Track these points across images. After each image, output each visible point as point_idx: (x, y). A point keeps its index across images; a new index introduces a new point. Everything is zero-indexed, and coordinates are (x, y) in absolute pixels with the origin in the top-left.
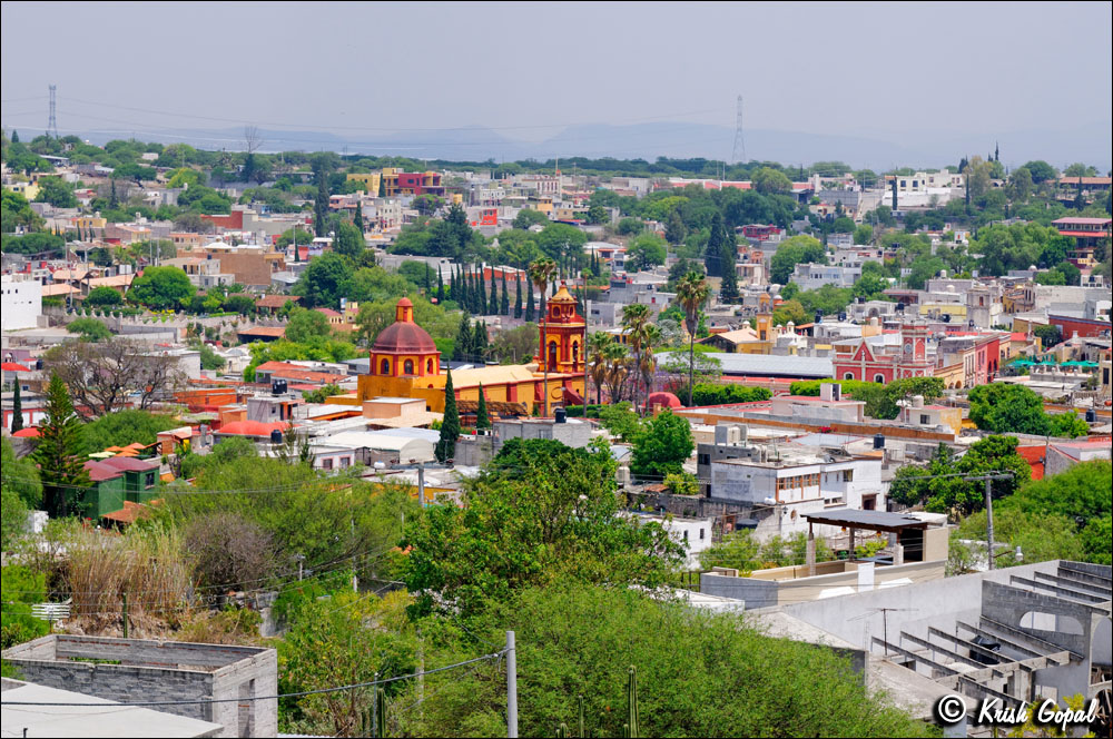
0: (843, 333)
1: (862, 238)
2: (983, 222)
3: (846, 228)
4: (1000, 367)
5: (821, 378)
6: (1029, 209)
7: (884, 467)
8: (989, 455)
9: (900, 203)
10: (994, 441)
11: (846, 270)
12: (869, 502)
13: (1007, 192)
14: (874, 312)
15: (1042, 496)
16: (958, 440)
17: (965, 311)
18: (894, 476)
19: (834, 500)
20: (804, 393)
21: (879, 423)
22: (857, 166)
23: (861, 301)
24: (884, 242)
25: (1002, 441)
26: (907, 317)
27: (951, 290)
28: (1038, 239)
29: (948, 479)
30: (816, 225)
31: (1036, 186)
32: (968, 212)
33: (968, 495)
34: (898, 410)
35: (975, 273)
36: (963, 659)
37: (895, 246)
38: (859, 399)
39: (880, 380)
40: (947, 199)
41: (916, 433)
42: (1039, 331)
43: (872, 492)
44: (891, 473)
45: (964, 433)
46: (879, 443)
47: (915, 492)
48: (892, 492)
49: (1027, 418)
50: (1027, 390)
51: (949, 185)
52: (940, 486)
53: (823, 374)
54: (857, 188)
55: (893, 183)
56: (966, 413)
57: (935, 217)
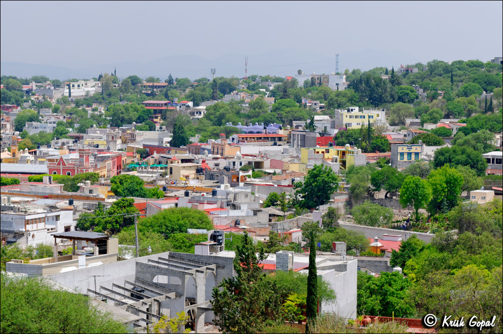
0: (50, 153)
1: (56, 110)
2: (110, 103)
3: (48, 106)
4: (122, 167)
5: (43, 174)
6: (130, 97)
7: (74, 214)
8: (121, 207)
9: (72, 94)
10: (123, 200)
11: (49, 125)
12: (67, 229)
13: (121, 90)
14: (63, 144)
15: (148, 225)
16: (107, 200)
17: (105, 143)
18: (78, 218)
19: (52, 229)
20: (35, 181)
21: (70, 193)
22: (52, 78)
23: (58, 139)
24: (66, 112)
25: (127, 201)
26: (79, 146)
27: (98, 134)
28: (136, 110)
29: (103, 218)
30: (34, 105)
31: (133, 87)
32: (103, 98)
33: (113, 225)
34: (79, 187)
35: (109, 126)
36: (129, 298)
37: (71, 114)
38: (60, 183)
39: (69, 174)
40: (93, 92)
41: (88, 198)
42: (138, 151)
43: (68, 225)
44: (77, 216)
45: (109, 197)
46: (71, 203)
47: (88, 224)
48: (77, 225)
49: (137, 190)
50: (137, 177)
51: (94, 86)
52: (99, 221)
53: (43, 172)
54: (52, 88)
55: (69, 85)
56: (109, 189)
57: (88, 101)
